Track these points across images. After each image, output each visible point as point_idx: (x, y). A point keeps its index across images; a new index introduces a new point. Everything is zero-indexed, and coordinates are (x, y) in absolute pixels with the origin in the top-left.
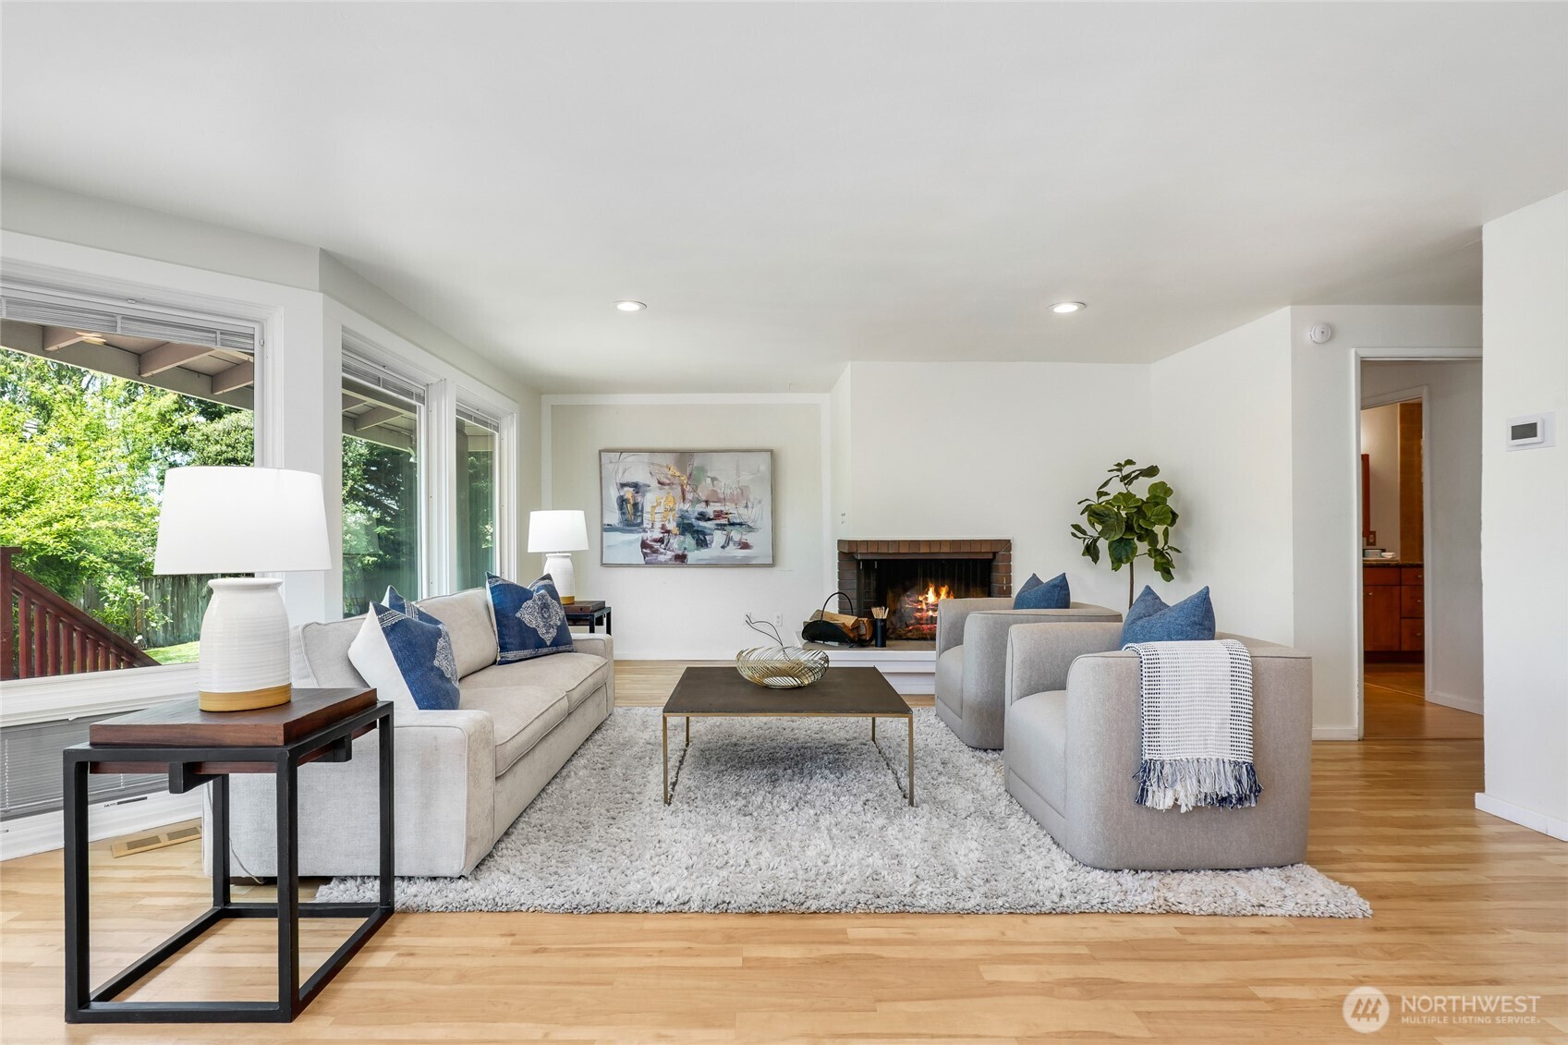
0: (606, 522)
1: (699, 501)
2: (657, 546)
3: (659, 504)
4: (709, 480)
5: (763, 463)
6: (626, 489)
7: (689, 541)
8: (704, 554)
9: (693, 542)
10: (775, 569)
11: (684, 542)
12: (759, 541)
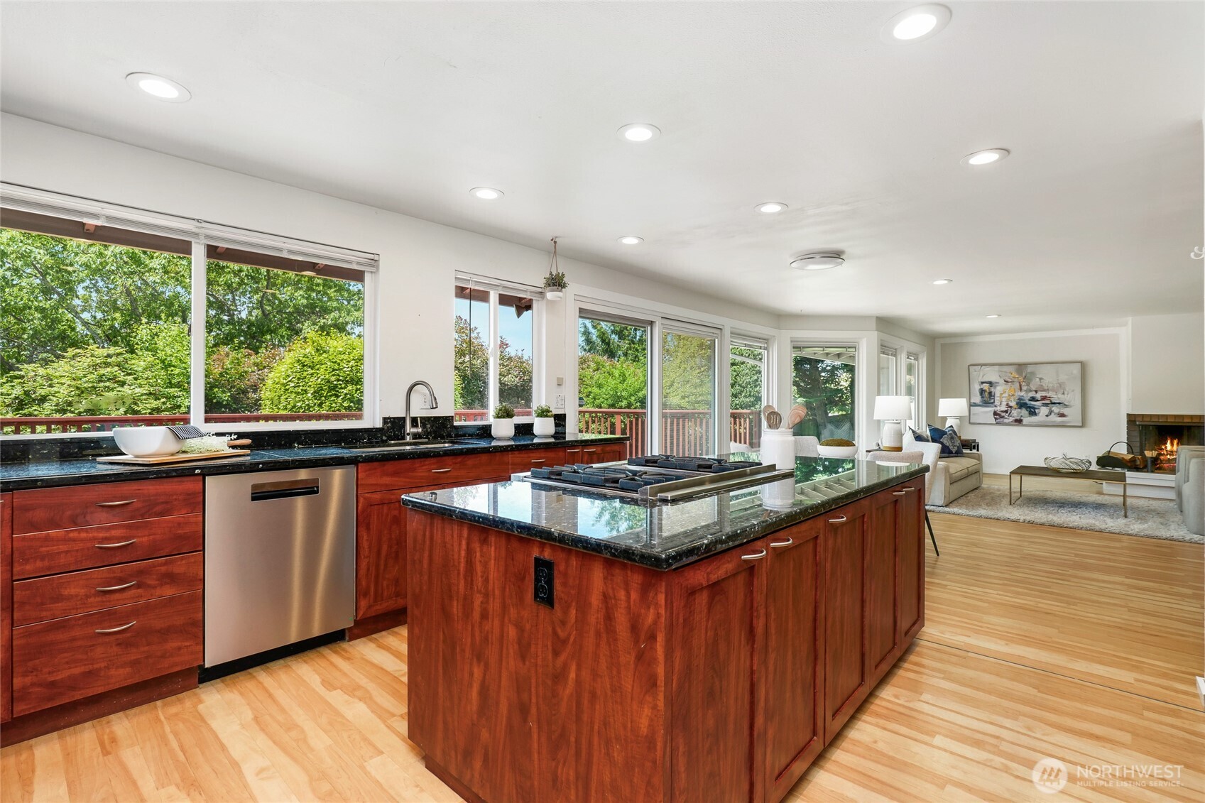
0: (972, 401)
1: (1031, 391)
2: (1003, 414)
3: (1005, 392)
4: (1038, 379)
5: (1076, 370)
6: (984, 385)
7: (1024, 412)
8: (1033, 419)
9: (1027, 413)
10: (1083, 430)
11: (1021, 412)
12: (1073, 414)
